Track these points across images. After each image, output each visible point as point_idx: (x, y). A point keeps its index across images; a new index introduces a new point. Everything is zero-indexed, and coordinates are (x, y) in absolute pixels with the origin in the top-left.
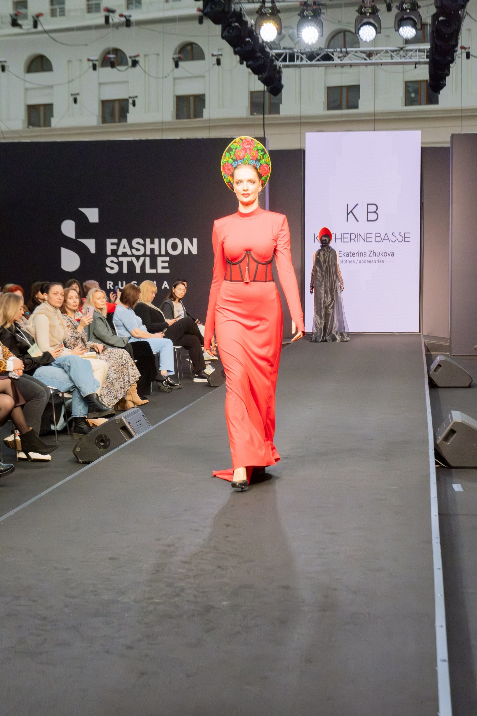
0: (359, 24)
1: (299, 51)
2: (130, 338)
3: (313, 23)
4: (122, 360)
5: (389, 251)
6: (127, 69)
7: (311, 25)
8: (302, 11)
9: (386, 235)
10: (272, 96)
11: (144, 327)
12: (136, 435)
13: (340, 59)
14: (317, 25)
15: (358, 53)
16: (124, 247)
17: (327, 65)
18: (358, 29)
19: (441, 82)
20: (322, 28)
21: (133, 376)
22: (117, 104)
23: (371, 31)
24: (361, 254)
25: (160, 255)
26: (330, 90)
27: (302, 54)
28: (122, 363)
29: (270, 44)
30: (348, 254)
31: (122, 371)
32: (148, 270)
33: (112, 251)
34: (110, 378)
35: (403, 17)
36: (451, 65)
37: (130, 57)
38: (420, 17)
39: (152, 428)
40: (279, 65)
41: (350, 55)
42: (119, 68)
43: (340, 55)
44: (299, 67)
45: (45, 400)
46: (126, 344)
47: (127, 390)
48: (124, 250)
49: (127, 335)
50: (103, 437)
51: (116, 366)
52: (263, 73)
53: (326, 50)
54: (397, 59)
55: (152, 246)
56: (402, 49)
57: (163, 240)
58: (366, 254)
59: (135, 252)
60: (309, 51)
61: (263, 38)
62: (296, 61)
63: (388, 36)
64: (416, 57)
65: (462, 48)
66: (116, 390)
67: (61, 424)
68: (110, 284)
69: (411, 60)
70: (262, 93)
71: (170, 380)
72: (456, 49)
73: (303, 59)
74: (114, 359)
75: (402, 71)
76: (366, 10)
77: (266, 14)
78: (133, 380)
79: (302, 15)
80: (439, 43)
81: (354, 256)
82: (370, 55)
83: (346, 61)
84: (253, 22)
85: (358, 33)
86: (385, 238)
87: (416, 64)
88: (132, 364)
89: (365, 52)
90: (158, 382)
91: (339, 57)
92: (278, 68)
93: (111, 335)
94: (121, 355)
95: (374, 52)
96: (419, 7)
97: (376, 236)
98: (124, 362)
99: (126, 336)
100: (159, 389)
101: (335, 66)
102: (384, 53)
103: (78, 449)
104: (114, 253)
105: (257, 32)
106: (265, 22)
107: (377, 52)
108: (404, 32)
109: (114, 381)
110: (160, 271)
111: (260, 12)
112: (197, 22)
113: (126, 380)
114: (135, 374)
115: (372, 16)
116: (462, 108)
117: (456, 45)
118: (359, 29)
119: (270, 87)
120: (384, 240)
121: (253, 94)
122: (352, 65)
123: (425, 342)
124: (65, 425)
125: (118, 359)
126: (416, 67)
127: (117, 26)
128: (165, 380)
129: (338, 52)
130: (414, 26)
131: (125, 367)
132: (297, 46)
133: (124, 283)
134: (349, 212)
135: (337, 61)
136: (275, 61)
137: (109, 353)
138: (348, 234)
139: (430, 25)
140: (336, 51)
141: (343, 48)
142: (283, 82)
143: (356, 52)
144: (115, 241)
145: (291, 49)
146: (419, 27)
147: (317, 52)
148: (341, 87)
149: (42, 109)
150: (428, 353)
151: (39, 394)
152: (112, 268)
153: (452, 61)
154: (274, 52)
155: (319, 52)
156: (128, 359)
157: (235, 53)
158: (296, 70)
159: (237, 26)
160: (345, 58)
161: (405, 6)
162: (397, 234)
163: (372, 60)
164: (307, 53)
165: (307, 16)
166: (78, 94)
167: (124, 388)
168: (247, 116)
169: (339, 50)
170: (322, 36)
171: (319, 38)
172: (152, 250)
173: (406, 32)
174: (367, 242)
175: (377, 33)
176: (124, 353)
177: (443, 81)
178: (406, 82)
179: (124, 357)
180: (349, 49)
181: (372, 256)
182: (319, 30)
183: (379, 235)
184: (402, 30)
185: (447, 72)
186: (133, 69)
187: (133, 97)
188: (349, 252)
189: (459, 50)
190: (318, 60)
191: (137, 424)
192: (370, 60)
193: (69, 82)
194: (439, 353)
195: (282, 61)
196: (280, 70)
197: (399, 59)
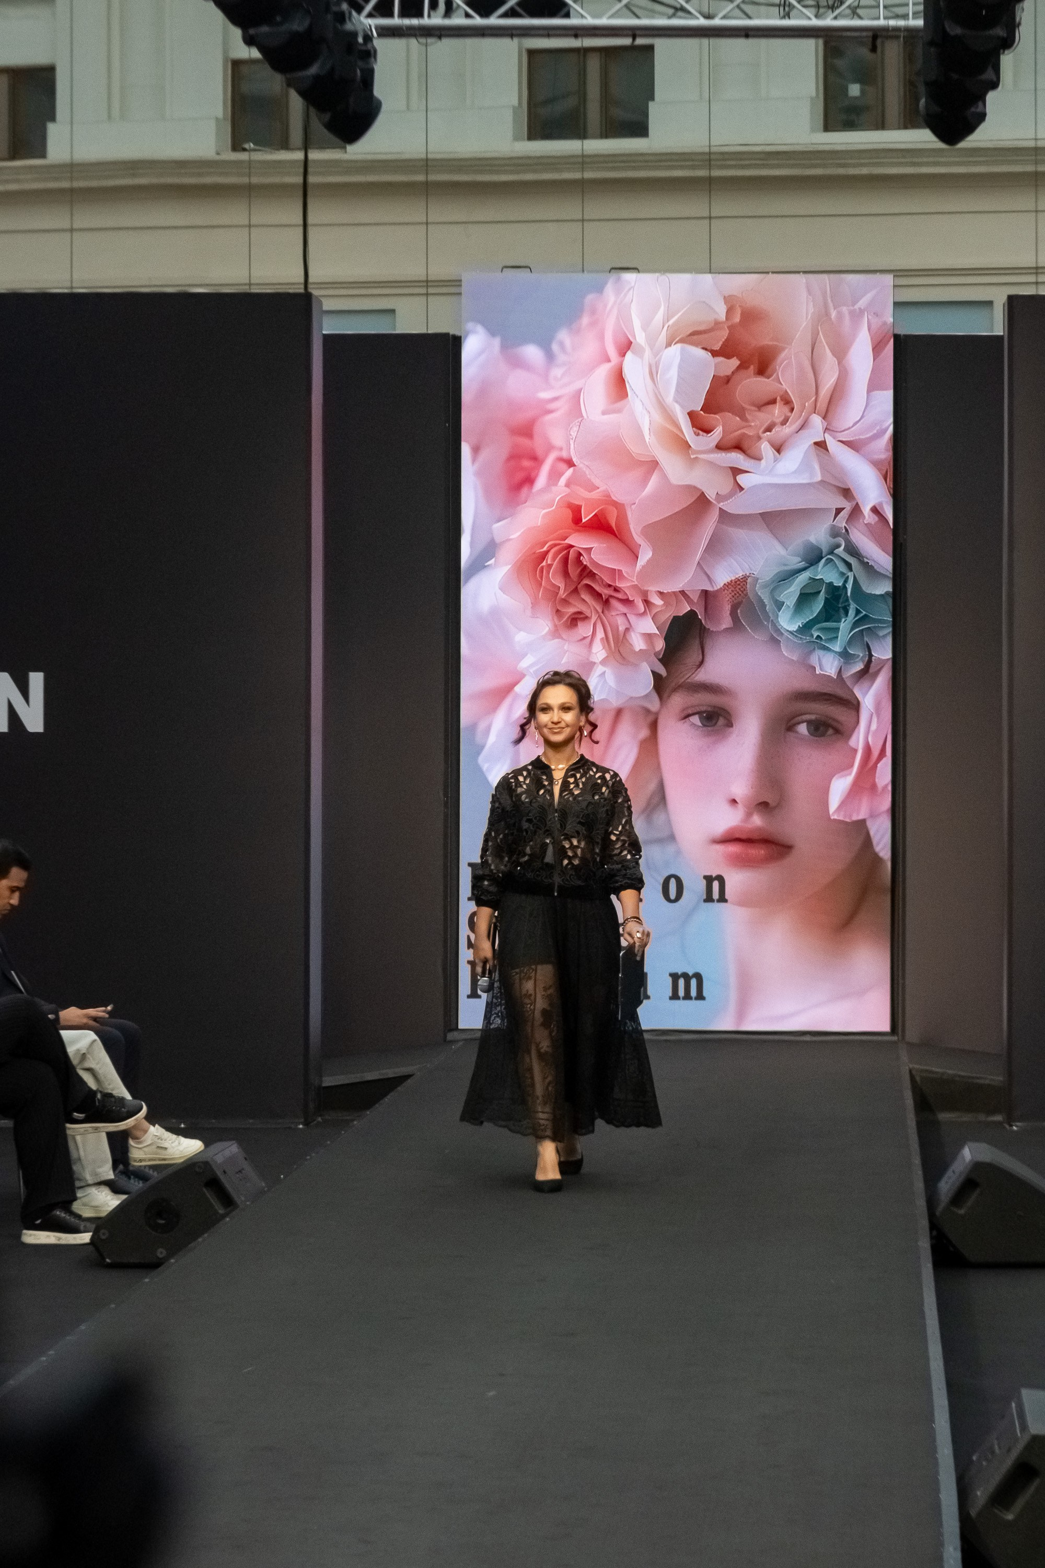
13: (593, 12)
17: (545, 32)
19: (970, 112)
36: (1004, 55)
40: (364, 30)
44: (440, 37)
52: (308, 65)
54: (805, 17)
62: (429, 16)
64: (875, 11)
69: (856, 22)
73: (455, 5)
83: (615, 18)
87: (875, 37)
92: (360, 40)
119: (330, 112)
122: (638, 32)
123: (914, 1072)
126: (874, 48)
135: (581, 16)
136: (351, 18)
142: (379, 91)
148: (583, 52)
150: (927, 1118)
153: (1008, 41)
158: (425, 45)
160: (614, 9)
163: (712, 17)
168: (217, 154)
177: (976, 104)
185: (989, 76)
190: (512, 13)
194: (967, 1118)
195: (374, 13)
196: (369, 46)
197: (812, 17)
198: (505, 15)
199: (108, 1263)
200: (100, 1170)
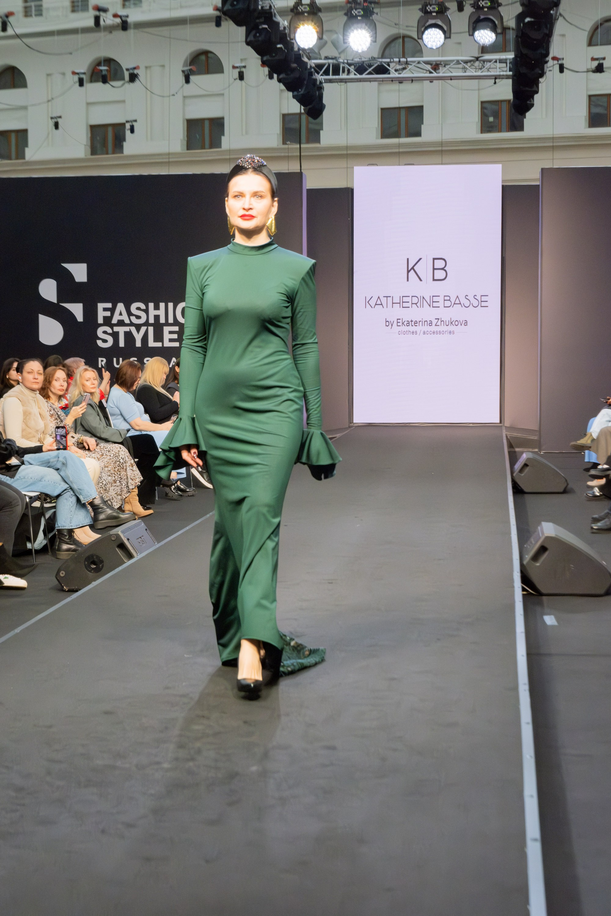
0: (423, 27)
1: (346, 61)
2: (128, 430)
3: (364, 25)
4: (119, 459)
5: (461, 319)
6: (123, 85)
7: (361, 28)
8: (351, 9)
9: (457, 298)
10: (310, 119)
11: (147, 417)
12: (137, 555)
13: (398, 72)
14: (369, 28)
15: (421, 63)
16: (121, 314)
17: (382, 80)
18: (421, 34)
19: (528, 102)
20: (374, 32)
21: (132, 480)
22: (110, 129)
23: (438, 36)
24: (426, 322)
25: (167, 324)
26: (386, 113)
27: (350, 65)
28: (119, 463)
29: (307, 52)
30: (408, 322)
31: (119, 472)
32: (152, 343)
33: (105, 318)
34: (103, 481)
35: (479, 17)
36: (540, 80)
37: (127, 70)
38: (502, 18)
39: (158, 545)
40: (319, 80)
41: (410, 67)
42: (113, 83)
43: (399, 67)
44: (346, 82)
45: (19, 510)
46: (123, 439)
47: (125, 497)
48: (121, 318)
49: (126, 426)
50: (95, 557)
51: (111, 467)
52: (300, 90)
53: (381, 60)
54: (471, 72)
55: (157, 312)
56: (477, 59)
57: (171, 305)
58: (432, 323)
59: (134, 320)
60: (358, 61)
61: (299, 43)
62: (342, 75)
63: (460, 43)
64: (496, 69)
65: (554, 58)
66: (111, 497)
67: (40, 541)
68: (102, 361)
69: (489, 74)
70: (298, 116)
71: (180, 484)
72: (547, 59)
73: (351, 71)
74: (109, 457)
75: (477, 88)
76: (431, 8)
77: (303, 13)
78: (132, 485)
79: (349, 14)
80: (525, 51)
81: (416, 326)
82: (436, 66)
83: (405, 74)
84: (286, 23)
85: (422, 39)
86: (456, 303)
87: (496, 79)
88: (132, 464)
89: (431, 63)
90: (165, 487)
91: (396, 70)
92: (318, 83)
93: (104, 427)
94: (118, 452)
95: (442, 63)
96: (500, 5)
97: (445, 300)
98: (121, 461)
99: (123, 428)
100: (166, 497)
101: (392, 81)
102: (454, 64)
103: (62, 573)
104: (108, 321)
105: (292, 37)
106: (302, 22)
107: (446, 64)
108: (480, 36)
109: (108, 486)
110: (167, 344)
111: (295, 10)
112: (214, 24)
113: (124, 485)
114: (135, 476)
115: (439, 15)
116: (554, 136)
117: (547, 54)
118: (423, 33)
119: (308, 107)
120: (455, 305)
121: (285, 117)
122: (413, 79)
123: (507, 435)
124: (45, 542)
125: (114, 457)
126: (495, 83)
127: (111, 29)
128: (174, 484)
129: (396, 62)
130: (494, 29)
131: (123, 468)
132: (343, 56)
133: (121, 359)
134: (409, 269)
135: (393, 74)
136: (315, 75)
137: (102, 450)
138: (409, 296)
139: (513, 29)
140: (393, 62)
141: (401, 58)
142: (325, 101)
143: (419, 63)
144: (109, 305)
145: (335, 58)
146: (499, 31)
147: (369, 62)
148: (400, 108)
149: (13, 136)
150: (512, 450)
151: (11, 502)
152: (105, 341)
153: (542, 75)
154: (312, 63)
155: (371, 62)
156: (127, 458)
157: (264, 63)
158: (341, 85)
159: (266, 28)
160: (405, 71)
161: (482, 4)
162: (471, 297)
163: (439, 73)
164: (356, 64)
165: (356, 16)
166: (60, 117)
167: (121, 495)
168: (278, 146)
169: (396, 60)
170: (375, 41)
171: (371, 44)
172: (157, 317)
173: (483, 37)
174: (433, 307)
175: (446, 38)
176: (121, 449)
177: (531, 101)
178: (482, 103)
179: (121, 455)
180: (409, 59)
181: (439, 325)
182: (371, 33)
183: (448, 298)
184: (478, 34)
185: (535, 88)
186: (132, 84)
187: (131, 121)
188: (410, 320)
189: (551, 63)
190: (370, 73)
191: (138, 540)
192: (437, 73)
193: (49, 101)
194: (525, 450)
195: (323, 74)
196: (321, 85)
197: (474, 72)
198: (368, 74)
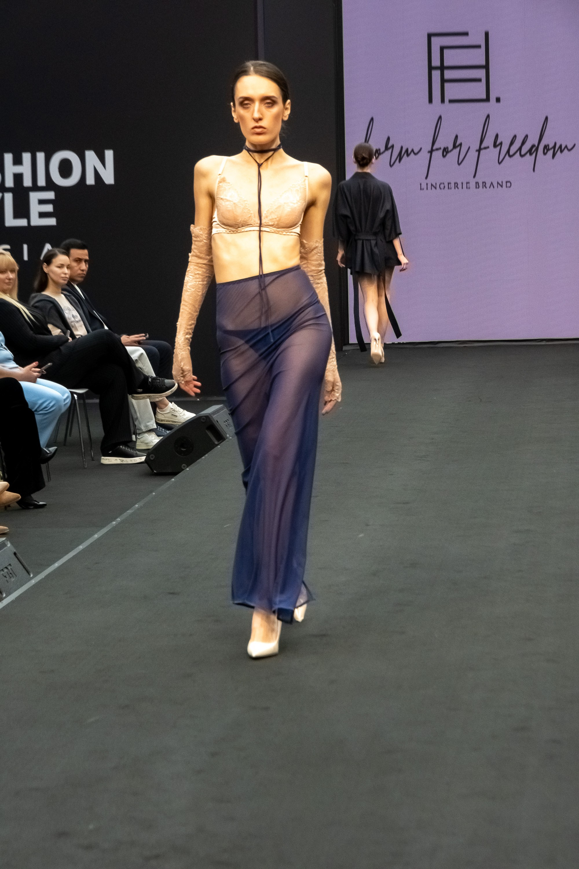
25: (35, 188)
32: (10, 221)
55: (18, 169)
57: (41, 156)
172: (18, 178)
199: (155, 473)
200: (148, 424)
